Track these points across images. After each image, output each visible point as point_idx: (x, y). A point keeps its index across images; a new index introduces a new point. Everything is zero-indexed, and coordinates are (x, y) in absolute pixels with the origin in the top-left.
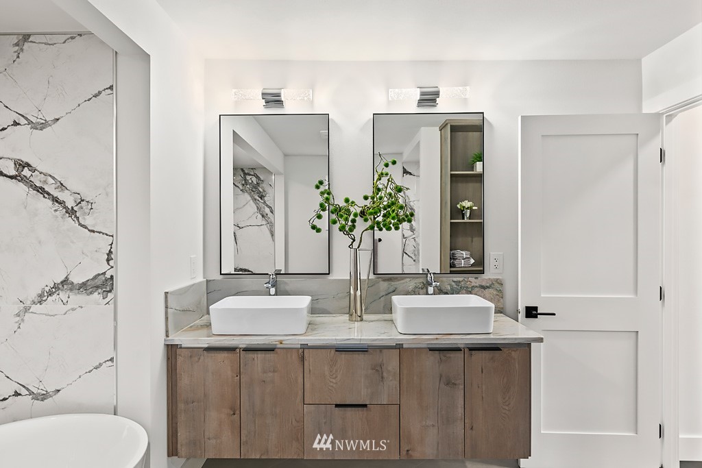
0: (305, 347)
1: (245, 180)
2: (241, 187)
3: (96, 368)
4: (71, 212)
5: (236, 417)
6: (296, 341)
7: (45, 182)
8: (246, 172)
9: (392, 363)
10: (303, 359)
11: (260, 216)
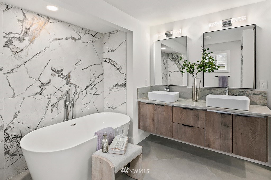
0: (173, 106)
1: (173, 57)
2: (171, 59)
3: (123, 104)
4: (118, 69)
5: (154, 122)
6: (171, 104)
7: (114, 63)
8: (173, 54)
9: (202, 115)
10: (172, 109)
11: (178, 68)
